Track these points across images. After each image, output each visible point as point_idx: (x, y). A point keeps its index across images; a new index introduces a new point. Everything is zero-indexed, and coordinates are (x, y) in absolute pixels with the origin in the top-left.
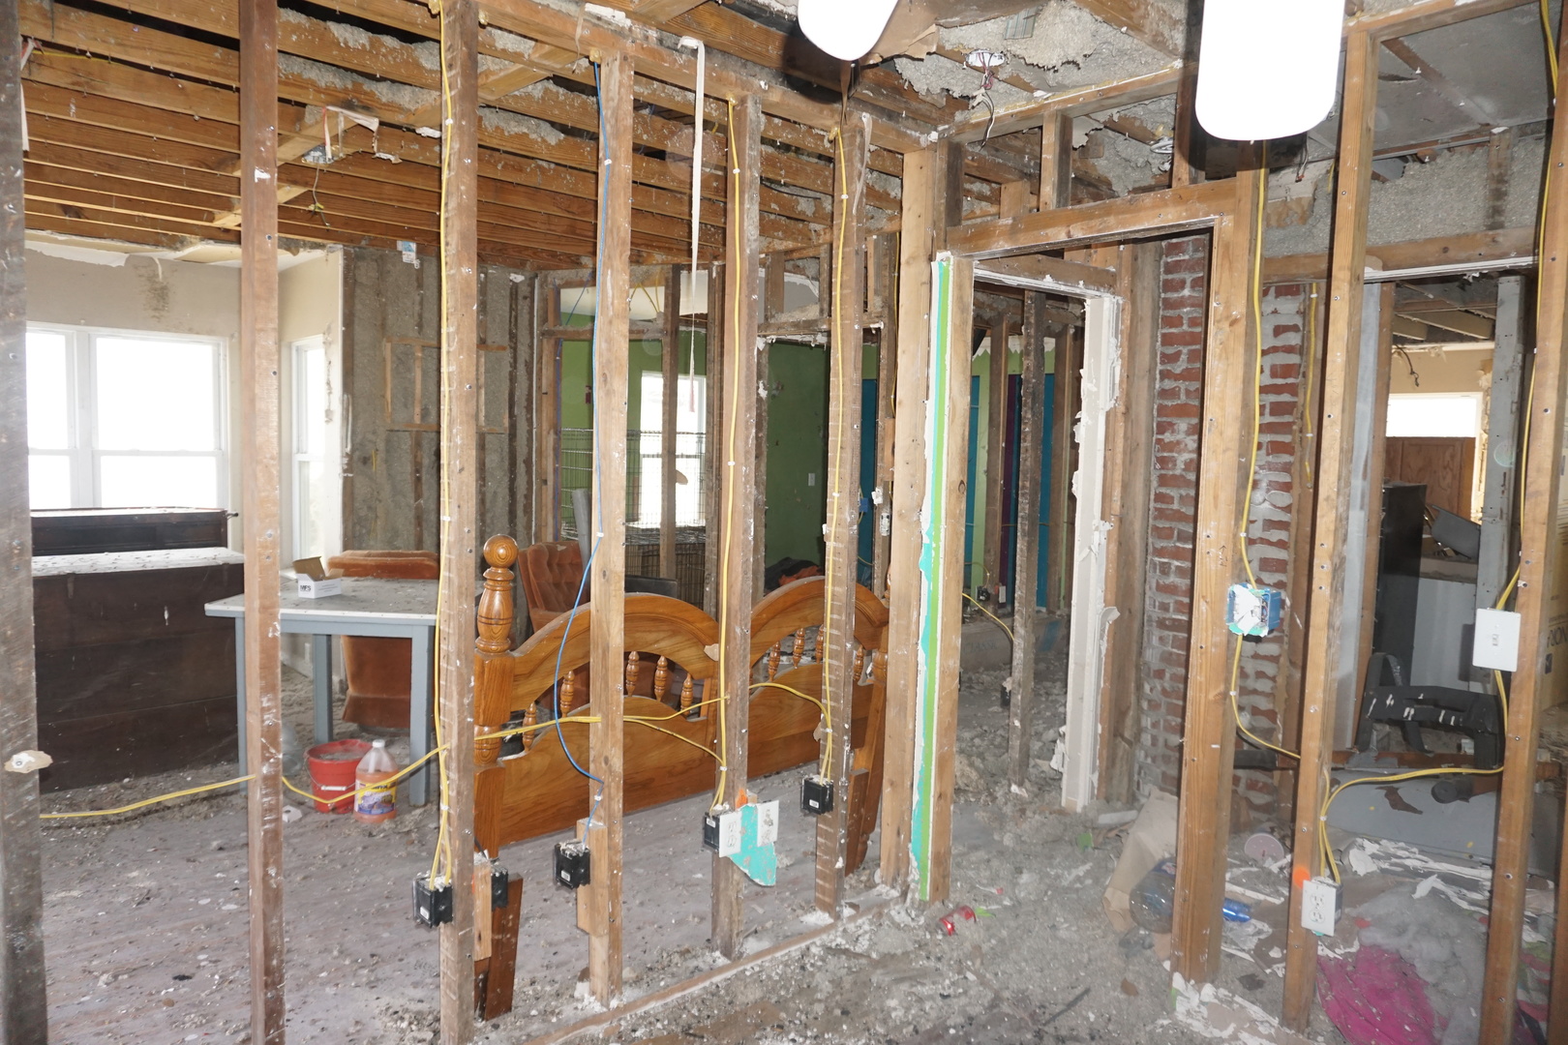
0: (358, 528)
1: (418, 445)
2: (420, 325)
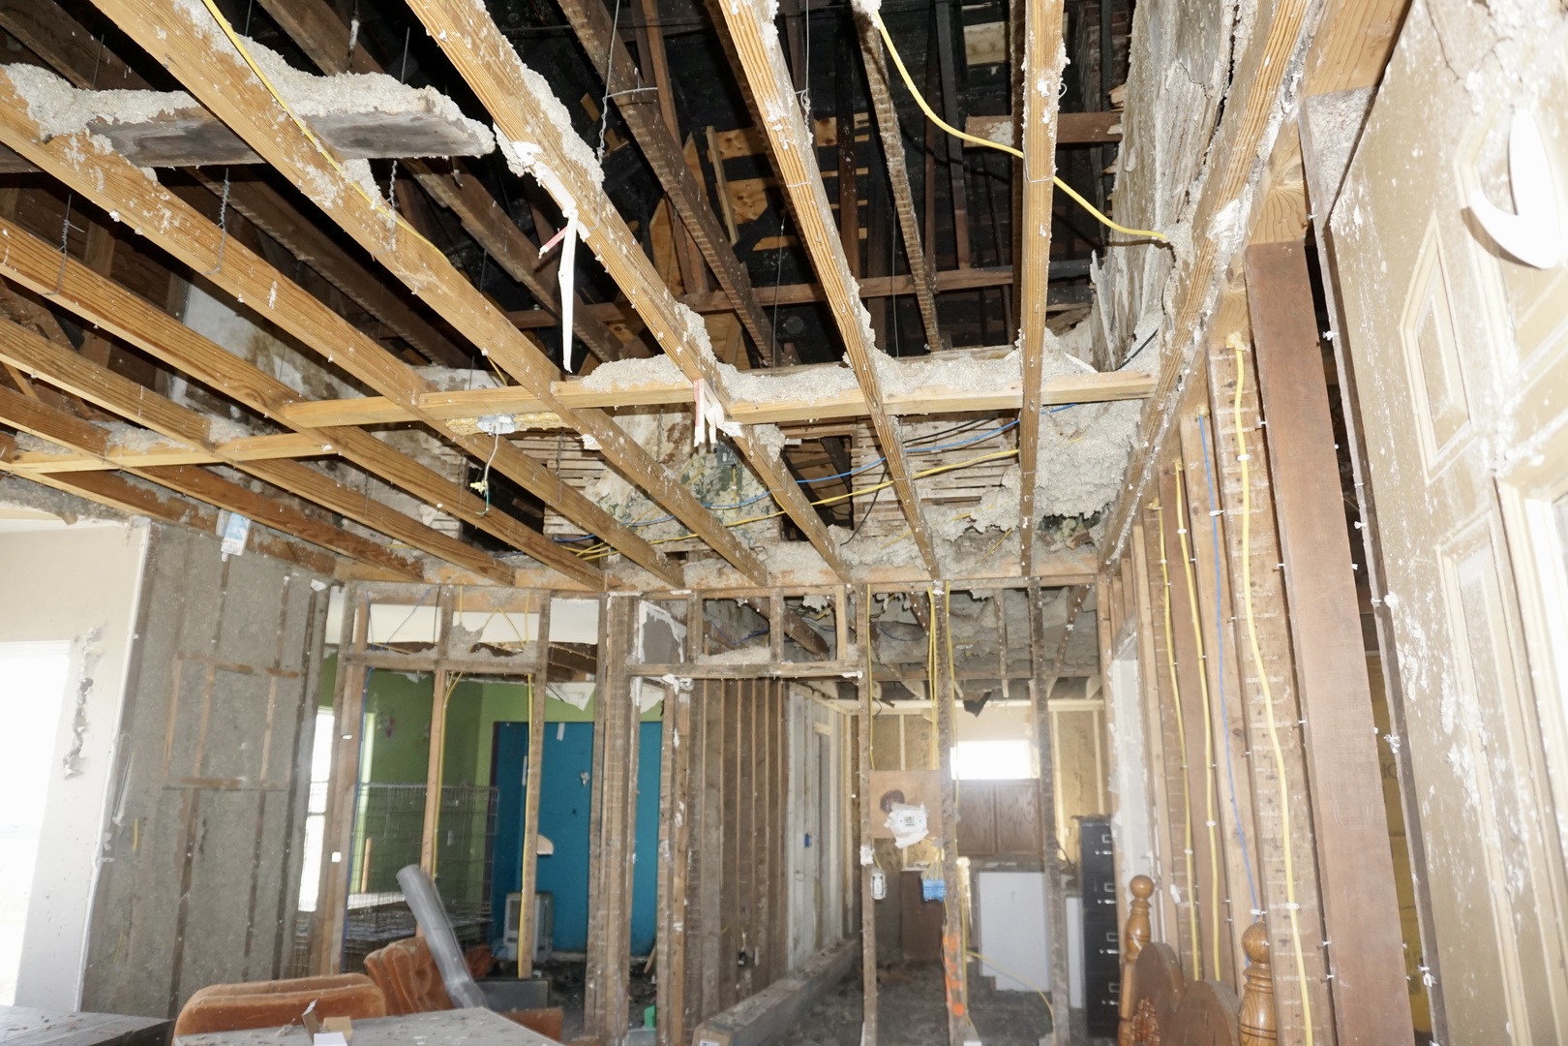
0: (106, 946)
1: (195, 809)
2: (217, 637)
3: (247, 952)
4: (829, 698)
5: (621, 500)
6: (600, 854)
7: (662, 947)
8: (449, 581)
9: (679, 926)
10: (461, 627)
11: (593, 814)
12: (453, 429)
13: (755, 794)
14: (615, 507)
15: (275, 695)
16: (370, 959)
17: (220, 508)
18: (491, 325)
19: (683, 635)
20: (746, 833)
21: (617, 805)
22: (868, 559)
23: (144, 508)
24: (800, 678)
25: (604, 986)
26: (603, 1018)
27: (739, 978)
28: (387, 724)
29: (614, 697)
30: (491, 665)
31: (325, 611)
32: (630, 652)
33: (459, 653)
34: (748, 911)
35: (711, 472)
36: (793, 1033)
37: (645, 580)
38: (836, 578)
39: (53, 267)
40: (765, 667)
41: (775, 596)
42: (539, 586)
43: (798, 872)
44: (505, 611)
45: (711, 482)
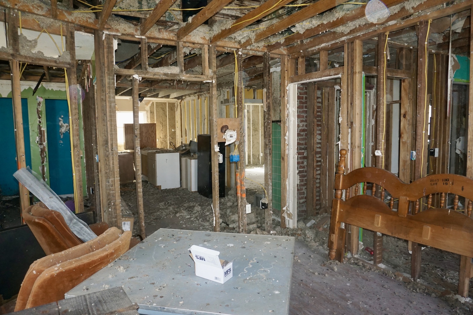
8: (16, 7)
33: (26, 52)
37: (123, 28)
40: (178, 75)
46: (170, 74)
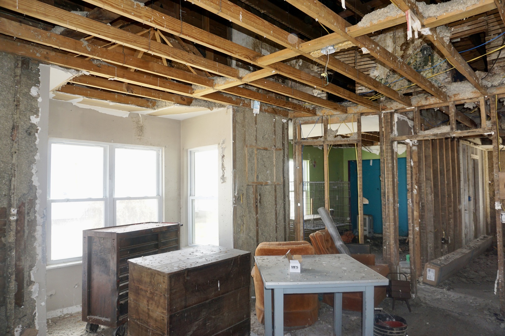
0: (238, 229)
1: (256, 191)
2: (256, 140)
3: (276, 232)
4: (478, 145)
5: (383, 77)
6: (386, 204)
7: (411, 236)
8: (325, 114)
9: (417, 229)
10: (331, 130)
11: (382, 190)
12: (313, 56)
13: (446, 182)
14: (381, 80)
15: (275, 156)
16: (311, 236)
17: (251, 100)
18: (318, 8)
19: (413, 125)
20: (443, 196)
21: (391, 187)
22: (496, 83)
23: (229, 103)
24: (464, 137)
25: (390, 248)
26: (390, 258)
27: (442, 248)
28: (313, 163)
29: (387, 149)
30: (342, 141)
31: (287, 129)
32: (392, 132)
33: (330, 138)
34: (445, 224)
35: (420, 59)
36: (466, 268)
37: (397, 105)
38: (480, 94)
39: (179, 26)
40: (448, 133)
41: (450, 104)
42: (356, 112)
43: (466, 210)
44: (345, 122)
45: (420, 63)
46: (440, 133)
